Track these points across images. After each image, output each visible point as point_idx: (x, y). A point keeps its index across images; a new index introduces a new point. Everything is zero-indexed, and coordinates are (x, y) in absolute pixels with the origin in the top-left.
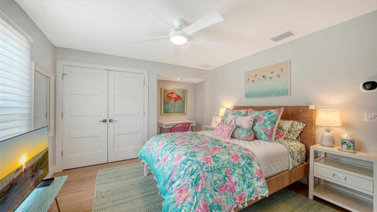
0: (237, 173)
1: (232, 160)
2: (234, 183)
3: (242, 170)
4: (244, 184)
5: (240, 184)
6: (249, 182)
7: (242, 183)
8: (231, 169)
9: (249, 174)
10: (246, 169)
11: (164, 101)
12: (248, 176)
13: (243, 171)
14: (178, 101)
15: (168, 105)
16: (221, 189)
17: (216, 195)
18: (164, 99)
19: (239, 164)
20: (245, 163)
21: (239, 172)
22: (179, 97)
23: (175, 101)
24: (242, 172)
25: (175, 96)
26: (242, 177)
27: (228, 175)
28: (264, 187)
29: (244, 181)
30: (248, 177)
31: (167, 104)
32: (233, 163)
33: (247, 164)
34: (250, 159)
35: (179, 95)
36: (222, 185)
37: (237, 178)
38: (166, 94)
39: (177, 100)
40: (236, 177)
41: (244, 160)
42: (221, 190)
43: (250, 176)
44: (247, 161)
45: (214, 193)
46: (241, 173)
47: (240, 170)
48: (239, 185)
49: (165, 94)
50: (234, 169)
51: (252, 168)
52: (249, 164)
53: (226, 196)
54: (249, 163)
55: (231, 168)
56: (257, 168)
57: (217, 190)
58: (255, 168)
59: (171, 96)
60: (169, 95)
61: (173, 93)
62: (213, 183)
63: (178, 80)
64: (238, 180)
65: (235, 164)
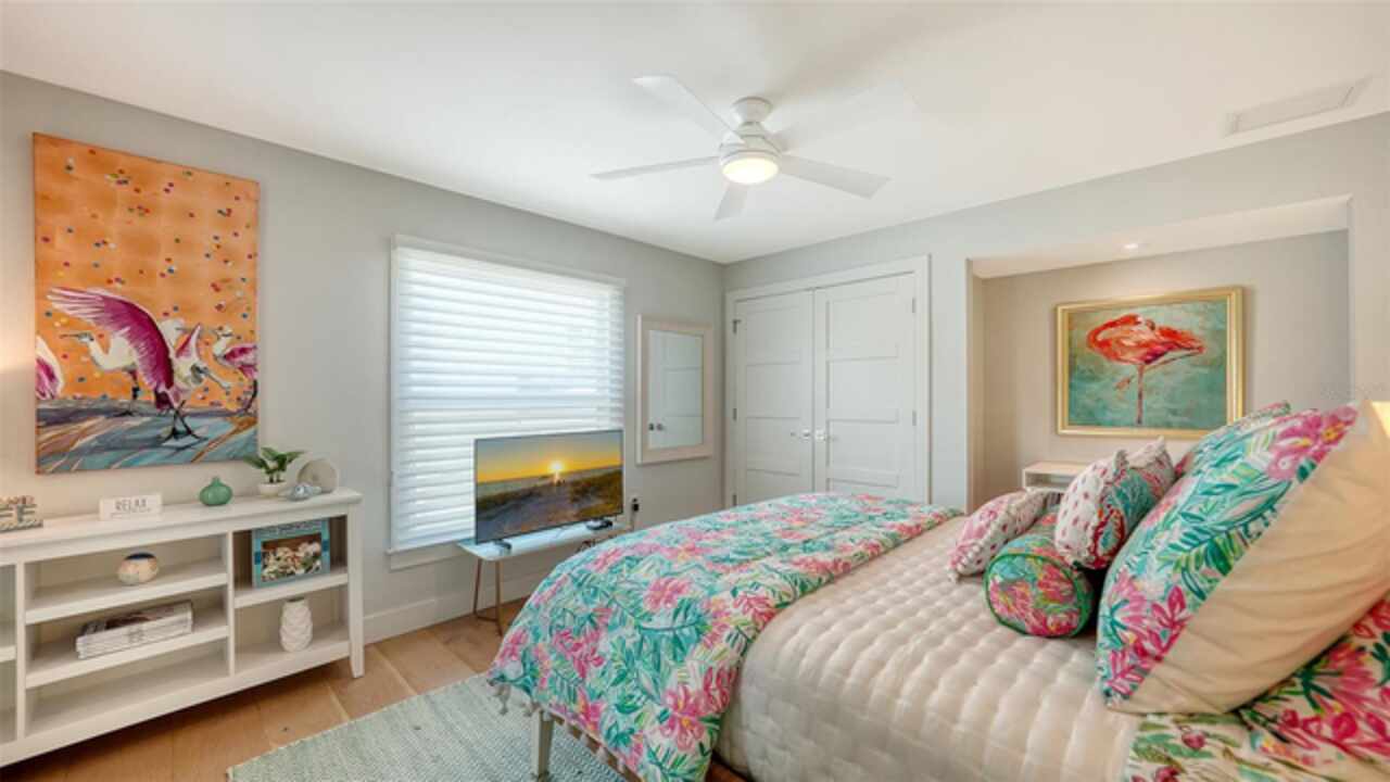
0: (620, 638)
1: (646, 593)
2: (596, 655)
3: (638, 636)
4: (615, 684)
5: (607, 674)
6: (631, 697)
7: (614, 676)
8: (615, 613)
9: (648, 673)
10: (652, 648)
11: (1072, 368)
12: (642, 676)
13: (638, 645)
14: (1165, 362)
15: (1095, 386)
16: (564, 638)
17: (544, 639)
18: (1072, 358)
19: (649, 616)
20: (668, 629)
21: (628, 637)
22: (1173, 340)
23: (1148, 362)
24: (635, 643)
25: (1147, 335)
26: (622, 659)
27: (596, 623)
28: (660, 765)
29: (622, 677)
30: (638, 679)
31: (1093, 378)
32: (640, 601)
33: (671, 634)
34: (699, 632)
35: (1175, 326)
36: (570, 632)
37: (612, 651)
38: (1084, 334)
39: (1156, 356)
40: (611, 643)
41: (675, 618)
42: (561, 643)
43: (646, 682)
44: (683, 627)
45: (544, 632)
46: (629, 644)
47: (633, 635)
48: (603, 674)
49: (1075, 332)
50: (623, 621)
51: (672, 663)
52: (676, 641)
53: (558, 663)
54: (682, 639)
55: (620, 609)
56: (691, 680)
57: (554, 632)
58: (684, 674)
59: (1118, 341)
60: (1100, 337)
61: (1131, 320)
62: (559, 612)
63: (1131, 248)
64: (608, 657)
65: (639, 609)
